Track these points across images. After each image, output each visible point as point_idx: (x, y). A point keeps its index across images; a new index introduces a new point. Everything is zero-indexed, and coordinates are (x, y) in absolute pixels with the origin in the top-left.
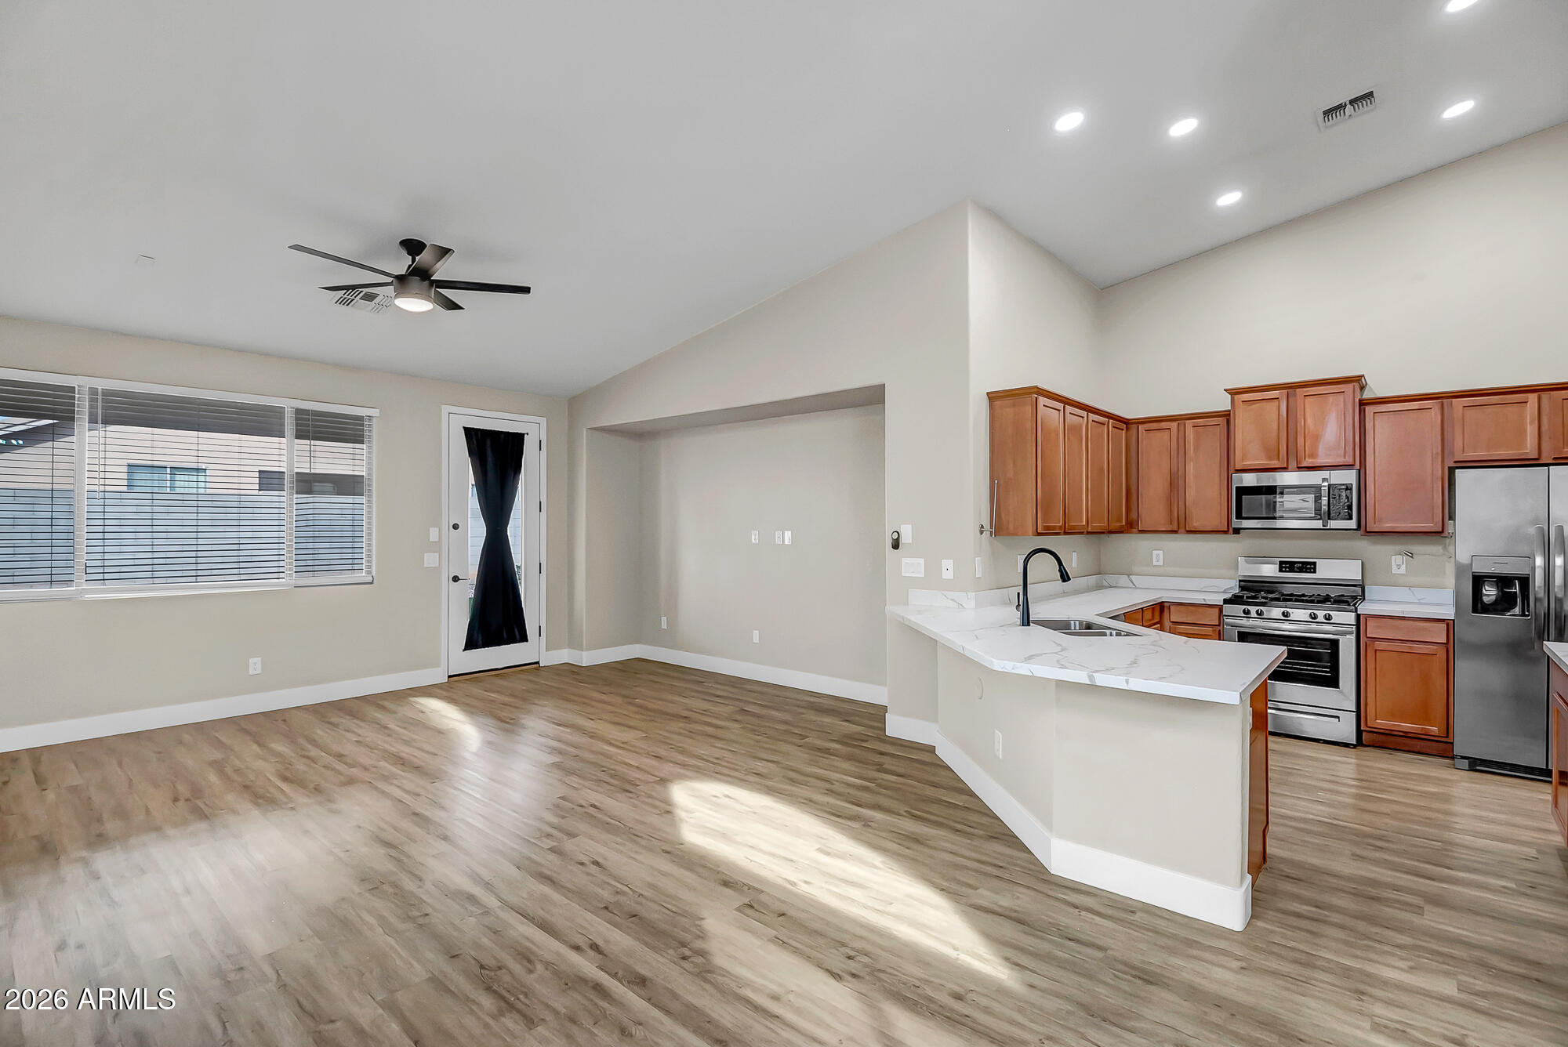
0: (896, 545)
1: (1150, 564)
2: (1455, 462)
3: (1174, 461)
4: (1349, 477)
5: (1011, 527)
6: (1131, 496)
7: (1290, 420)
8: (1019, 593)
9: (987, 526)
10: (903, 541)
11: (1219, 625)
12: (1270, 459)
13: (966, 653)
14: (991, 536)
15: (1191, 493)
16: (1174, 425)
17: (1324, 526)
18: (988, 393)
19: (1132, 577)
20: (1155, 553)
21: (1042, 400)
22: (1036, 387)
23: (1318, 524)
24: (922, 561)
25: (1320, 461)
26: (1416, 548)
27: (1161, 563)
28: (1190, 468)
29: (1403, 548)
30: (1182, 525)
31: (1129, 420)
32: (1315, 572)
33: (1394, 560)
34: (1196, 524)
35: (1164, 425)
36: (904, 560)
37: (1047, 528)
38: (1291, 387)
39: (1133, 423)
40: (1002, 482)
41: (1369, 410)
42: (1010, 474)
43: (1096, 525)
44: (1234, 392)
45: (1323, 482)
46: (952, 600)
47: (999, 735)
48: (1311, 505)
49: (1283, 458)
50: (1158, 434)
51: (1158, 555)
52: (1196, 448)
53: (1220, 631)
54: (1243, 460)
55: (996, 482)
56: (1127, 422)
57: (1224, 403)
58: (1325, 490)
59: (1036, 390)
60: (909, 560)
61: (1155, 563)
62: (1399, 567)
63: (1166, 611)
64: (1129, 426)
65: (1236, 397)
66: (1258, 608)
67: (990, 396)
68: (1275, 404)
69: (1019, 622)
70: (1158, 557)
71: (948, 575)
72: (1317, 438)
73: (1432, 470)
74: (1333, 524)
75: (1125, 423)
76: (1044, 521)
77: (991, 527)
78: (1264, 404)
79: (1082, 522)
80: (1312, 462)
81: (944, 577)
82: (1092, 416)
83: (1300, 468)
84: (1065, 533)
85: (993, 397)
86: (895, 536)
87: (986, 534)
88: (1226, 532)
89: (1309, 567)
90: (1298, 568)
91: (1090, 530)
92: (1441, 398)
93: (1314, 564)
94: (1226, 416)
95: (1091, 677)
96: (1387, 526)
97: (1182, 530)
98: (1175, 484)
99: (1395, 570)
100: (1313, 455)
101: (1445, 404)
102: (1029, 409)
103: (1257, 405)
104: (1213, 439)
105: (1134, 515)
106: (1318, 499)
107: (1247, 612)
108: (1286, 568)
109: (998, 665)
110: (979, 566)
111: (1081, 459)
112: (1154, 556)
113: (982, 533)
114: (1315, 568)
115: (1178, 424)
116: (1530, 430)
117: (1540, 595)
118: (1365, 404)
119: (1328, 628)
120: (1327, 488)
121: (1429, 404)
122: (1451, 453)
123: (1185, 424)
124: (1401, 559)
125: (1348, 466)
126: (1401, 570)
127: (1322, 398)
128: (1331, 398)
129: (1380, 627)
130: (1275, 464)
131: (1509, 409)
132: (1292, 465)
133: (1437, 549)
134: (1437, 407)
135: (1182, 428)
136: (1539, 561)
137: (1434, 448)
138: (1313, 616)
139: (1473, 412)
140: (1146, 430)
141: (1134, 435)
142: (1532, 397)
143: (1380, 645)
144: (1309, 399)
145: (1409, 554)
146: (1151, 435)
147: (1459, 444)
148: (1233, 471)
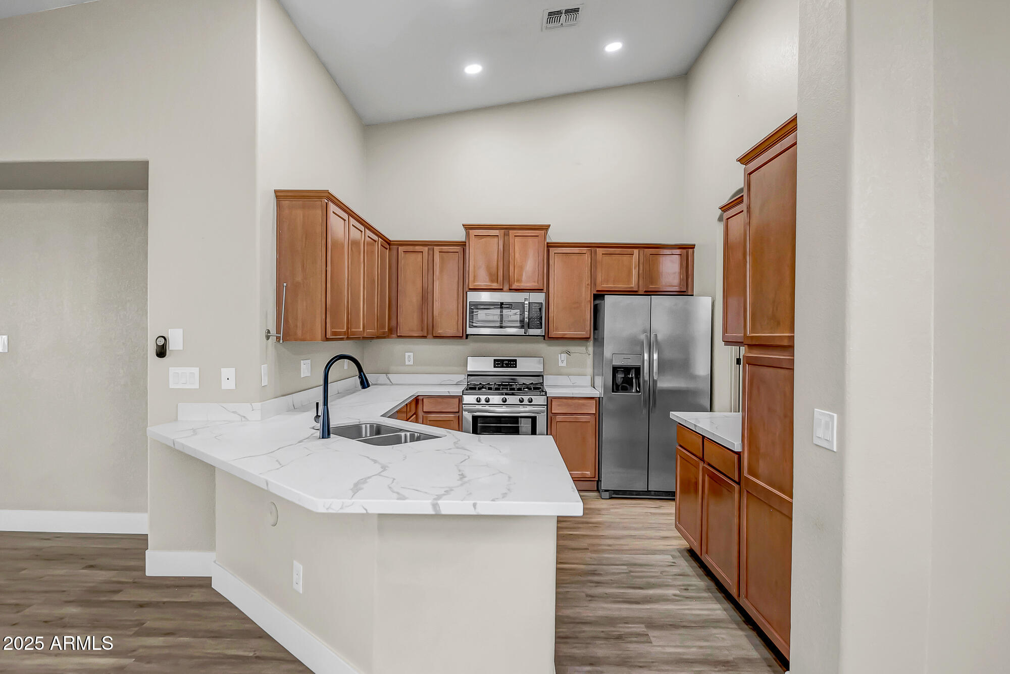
0: (161, 352)
1: (404, 364)
2: (598, 291)
3: (425, 280)
4: (539, 298)
5: (299, 333)
6: (393, 306)
7: (506, 252)
8: (317, 404)
9: (273, 331)
10: (171, 347)
11: (458, 412)
12: (492, 281)
13: (273, 490)
14: (279, 341)
15: (437, 305)
16: (426, 249)
17: (525, 333)
18: (276, 191)
19: (388, 375)
20: (407, 354)
21: (332, 207)
22: (327, 191)
23: (522, 332)
24: (196, 370)
25: (524, 285)
26: (572, 349)
27: (411, 363)
28: (437, 284)
29: (565, 348)
30: (430, 332)
31: (390, 241)
32: (516, 367)
33: (559, 356)
34: (440, 331)
35: (418, 248)
36: (172, 370)
37: (334, 333)
38: (507, 229)
39: (394, 245)
40: (289, 285)
41: (553, 251)
42: (299, 279)
43: (370, 331)
44: (468, 228)
45: (525, 301)
46: (233, 412)
47: (298, 567)
48: (518, 318)
49: (500, 282)
50: (413, 256)
51: (409, 356)
52: (441, 271)
53: (459, 416)
54: (474, 282)
55: (285, 284)
56: (388, 243)
57: (460, 236)
58: (527, 306)
59: (327, 194)
60: (180, 370)
61: (407, 363)
62: (562, 361)
63: (420, 402)
64: (391, 246)
65: (471, 231)
66: (486, 396)
67: (279, 194)
68: (496, 239)
69: (318, 434)
70: (409, 359)
71: (228, 385)
72: (521, 268)
73: (586, 296)
74: (532, 332)
75: (389, 244)
76: (332, 327)
77: (278, 332)
78: (488, 239)
79: (359, 328)
80: (518, 286)
81: (223, 388)
82: (368, 233)
83: (511, 290)
84: (348, 338)
85: (281, 196)
86: (161, 342)
87: (273, 339)
88: (461, 337)
89: (512, 363)
90: (506, 364)
91: (365, 335)
92: (592, 247)
93: (515, 361)
94: (463, 245)
95: (435, 506)
96: (560, 333)
97: (430, 336)
98: (426, 298)
99: (560, 364)
100: (519, 281)
101: (593, 251)
102: (319, 213)
103: (484, 240)
104: (453, 264)
105: (394, 323)
106: (522, 314)
107: (479, 400)
108: (498, 364)
109: (320, 505)
110: (264, 373)
111: (360, 271)
112: (406, 357)
113: (268, 338)
114: (516, 364)
115: (429, 249)
116: (635, 272)
117: (647, 378)
118: (550, 246)
119: (529, 408)
120: (528, 305)
121: (584, 250)
122: (595, 284)
123: (433, 249)
124: (564, 356)
125: (540, 290)
126: (564, 364)
127: (525, 239)
128: (530, 240)
129: (559, 405)
130: (495, 286)
131: (625, 258)
132: (506, 287)
133: (583, 349)
134: (589, 253)
135: (431, 252)
136: (646, 356)
137: (586, 280)
138: (521, 401)
139: (607, 258)
140: (404, 252)
141: (394, 252)
142: (636, 251)
143: (559, 418)
144: (517, 239)
145: (568, 353)
146: (408, 255)
147: (599, 279)
148: (467, 289)
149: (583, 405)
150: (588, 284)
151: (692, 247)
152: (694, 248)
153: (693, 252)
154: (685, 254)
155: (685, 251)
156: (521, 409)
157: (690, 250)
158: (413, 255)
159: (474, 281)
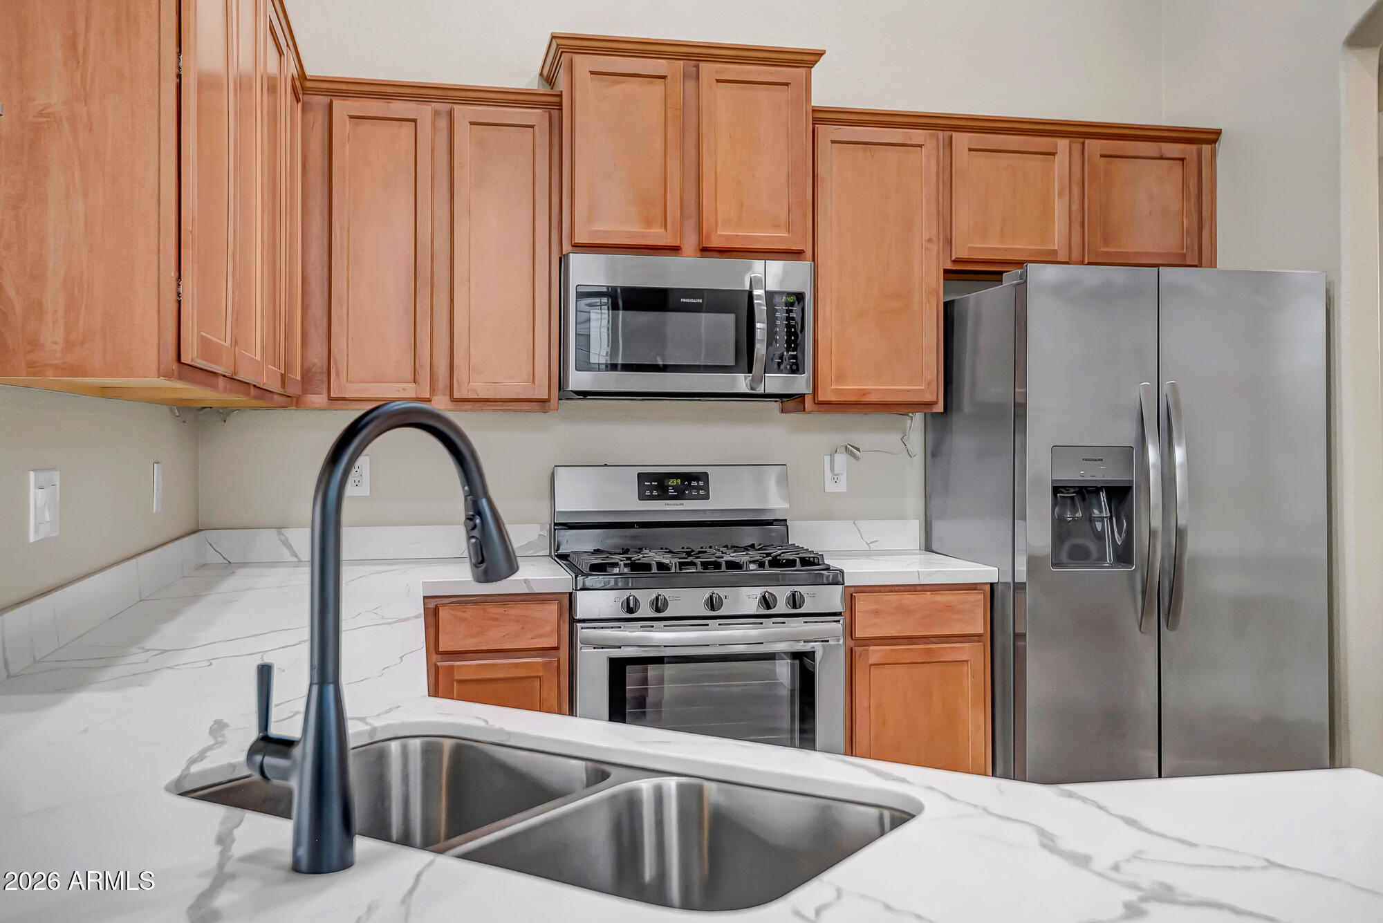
2: (956, 261)
3: (424, 212)
4: (794, 276)
7: (688, 130)
11: (560, 648)
12: (647, 222)
16: (424, 112)
17: (752, 389)
23: (741, 383)
25: (745, 236)
26: (863, 439)
29: (840, 439)
30: (443, 385)
32: (706, 497)
33: (829, 463)
34: (476, 383)
35: (399, 108)
38: (691, 56)
39: (318, 93)
41: (827, 134)
44: (563, 46)
45: (753, 286)
49: (672, 225)
50: (382, 131)
52: (478, 183)
54: (592, 223)
58: (757, 305)
62: (837, 478)
65: (577, 59)
66: (656, 592)
68: (659, 88)
72: (736, 183)
73: (924, 273)
74: (768, 384)
75: (303, 88)
78: (634, 87)
80: (728, 238)
83: (706, 250)
89: (696, 484)
90: (675, 488)
92: (941, 126)
93: (703, 476)
94: (544, 102)
96: (851, 387)
97: (441, 398)
99: (830, 487)
100: (730, 222)
104: (515, 163)
105: (316, 356)
106: (744, 326)
107: (631, 606)
108: (649, 488)
114: (706, 488)
115: (437, 113)
116: (1060, 207)
117: (1157, 523)
118: (822, 117)
119: (796, 626)
120: (763, 302)
121: (917, 136)
122: (949, 242)
123: (451, 114)
124: (841, 459)
125: (796, 254)
126: (842, 487)
127: (749, 91)
128: (763, 94)
129: (877, 613)
130: (657, 235)
131: (1034, 162)
132: (690, 244)
133: (890, 439)
134: (930, 145)
135: (443, 123)
136: (1153, 455)
137: (926, 229)
138: (766, 602)
139: (981, 160)
140: (351, 117)
141: (319, 119)
142: (1062, 144)
143: (876, 653)
144: (724, 91)
145: (852, 451)
146: (365, 128)
147: (963, 220)
148: (566, 247)
149: (950, 608)
150: (930, 240)
151: (1211, 137)
152: (1215, 141)
153: (1213, 155)
154: (1195, 158)
155: (1193, 148)
156: (770, 629)
157: (1206, 149)
158: (384, 130)
159: (590, 221)
